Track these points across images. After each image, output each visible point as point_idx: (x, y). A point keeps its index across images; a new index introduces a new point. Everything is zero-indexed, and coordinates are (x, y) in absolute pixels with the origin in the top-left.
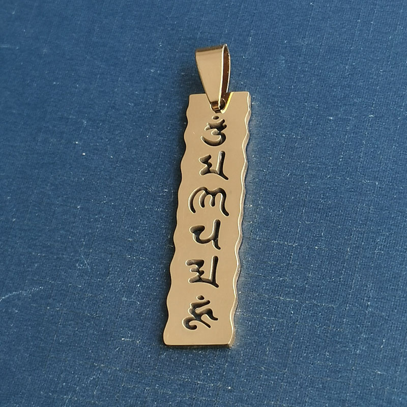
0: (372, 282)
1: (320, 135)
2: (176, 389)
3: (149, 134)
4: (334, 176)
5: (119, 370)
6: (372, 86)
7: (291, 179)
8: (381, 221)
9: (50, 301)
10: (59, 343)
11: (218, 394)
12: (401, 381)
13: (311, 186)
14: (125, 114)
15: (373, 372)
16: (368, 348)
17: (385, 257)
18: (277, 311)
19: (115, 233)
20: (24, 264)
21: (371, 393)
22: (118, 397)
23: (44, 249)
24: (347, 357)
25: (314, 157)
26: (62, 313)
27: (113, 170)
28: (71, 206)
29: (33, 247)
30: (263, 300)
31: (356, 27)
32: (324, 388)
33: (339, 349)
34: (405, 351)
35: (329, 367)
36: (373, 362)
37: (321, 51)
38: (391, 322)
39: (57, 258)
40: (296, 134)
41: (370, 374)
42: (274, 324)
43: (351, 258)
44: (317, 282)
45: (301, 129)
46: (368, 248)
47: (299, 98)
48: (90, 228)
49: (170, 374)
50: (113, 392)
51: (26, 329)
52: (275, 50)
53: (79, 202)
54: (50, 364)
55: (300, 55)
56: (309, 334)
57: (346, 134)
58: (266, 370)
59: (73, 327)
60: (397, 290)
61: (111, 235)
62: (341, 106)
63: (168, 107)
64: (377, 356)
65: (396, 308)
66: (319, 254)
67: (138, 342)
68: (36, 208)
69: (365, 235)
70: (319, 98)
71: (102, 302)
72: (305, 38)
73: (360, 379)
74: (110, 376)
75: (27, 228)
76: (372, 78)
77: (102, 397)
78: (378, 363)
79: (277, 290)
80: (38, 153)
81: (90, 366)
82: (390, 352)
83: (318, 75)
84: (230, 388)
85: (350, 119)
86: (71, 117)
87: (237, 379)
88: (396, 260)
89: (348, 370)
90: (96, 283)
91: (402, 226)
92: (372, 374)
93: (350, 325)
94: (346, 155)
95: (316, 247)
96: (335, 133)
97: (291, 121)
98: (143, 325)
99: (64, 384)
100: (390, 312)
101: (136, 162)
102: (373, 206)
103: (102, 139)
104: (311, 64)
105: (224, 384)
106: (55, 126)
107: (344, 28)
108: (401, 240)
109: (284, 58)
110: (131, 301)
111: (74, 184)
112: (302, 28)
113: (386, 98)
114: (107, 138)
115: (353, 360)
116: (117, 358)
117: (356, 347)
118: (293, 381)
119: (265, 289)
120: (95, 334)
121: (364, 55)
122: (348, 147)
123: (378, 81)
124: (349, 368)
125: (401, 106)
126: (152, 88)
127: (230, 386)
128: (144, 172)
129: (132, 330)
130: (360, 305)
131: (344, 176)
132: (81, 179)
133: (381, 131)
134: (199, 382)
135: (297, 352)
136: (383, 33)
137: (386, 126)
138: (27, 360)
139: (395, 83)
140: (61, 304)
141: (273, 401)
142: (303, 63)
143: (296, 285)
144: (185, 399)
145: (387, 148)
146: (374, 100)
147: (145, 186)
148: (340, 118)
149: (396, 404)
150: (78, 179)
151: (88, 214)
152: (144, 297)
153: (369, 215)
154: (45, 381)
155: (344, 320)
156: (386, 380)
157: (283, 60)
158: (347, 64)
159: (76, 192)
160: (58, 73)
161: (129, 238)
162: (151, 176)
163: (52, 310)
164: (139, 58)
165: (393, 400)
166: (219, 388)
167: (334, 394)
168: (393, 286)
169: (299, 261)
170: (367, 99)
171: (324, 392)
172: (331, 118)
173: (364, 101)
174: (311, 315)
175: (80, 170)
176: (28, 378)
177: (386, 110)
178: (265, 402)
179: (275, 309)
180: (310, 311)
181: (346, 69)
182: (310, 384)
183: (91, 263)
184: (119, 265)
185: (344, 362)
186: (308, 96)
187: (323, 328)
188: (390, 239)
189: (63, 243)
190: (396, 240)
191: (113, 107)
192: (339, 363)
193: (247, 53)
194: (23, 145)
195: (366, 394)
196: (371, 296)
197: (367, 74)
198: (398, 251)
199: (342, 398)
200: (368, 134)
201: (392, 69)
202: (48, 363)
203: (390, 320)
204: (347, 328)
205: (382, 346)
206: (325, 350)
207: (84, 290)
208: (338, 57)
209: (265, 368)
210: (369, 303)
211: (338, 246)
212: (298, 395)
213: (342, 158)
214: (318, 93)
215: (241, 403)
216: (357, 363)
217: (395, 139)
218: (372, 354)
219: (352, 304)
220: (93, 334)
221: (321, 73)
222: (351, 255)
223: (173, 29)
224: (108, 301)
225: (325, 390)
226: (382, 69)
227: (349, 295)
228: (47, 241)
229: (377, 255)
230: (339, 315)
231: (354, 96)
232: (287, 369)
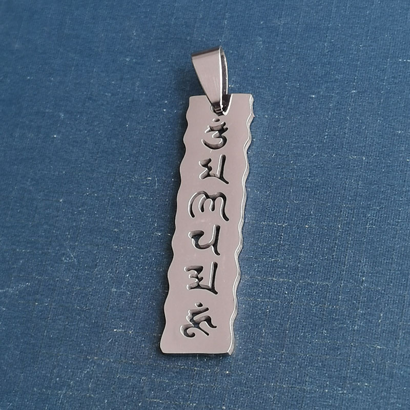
0: (365, 256)
1: (303, 114)
2: (173, 377)
3: (128, 123)
4: (320, 154)
5: (113, 362)
6: (353, 62)
7: (277, 159)
8: (370, 195)
9: (38, 297)
10: (50, 338)
11: (216, 379)
12: (401, 354)
13: (297, 165)
14: (102, 105)
15: (372, 347)
16: (366, 323)
17: (377, 231)
18: (271, 293)
19: (100, 224)
20: (8, 261)
21: (372, 368)
22: (113, 388)
23: (29, 245)
24: (345, 334)
25: (298, 136)
26: (51, 308)
27: (93, 161)
28: (54, 200)
29: (17, 244)
30: (255, 282)
31: (333, 3)
32: (324, 366)
33: (336, 326)
34: (403, 324)
35: (327, 345)
36: (372, 336)
37: (298, 29)
38: (387, 296)
39: (42, 253)
40: (278, 114)
41: (370, 348)
42: (268, 305)
43: (342, 234)
44: (310, 261)
45: (283, 109)
46: (360, 223)
47: (280, 78)
48: (74, 221)
49: (165, 362)
50: (109, 384)
51: (15, 326)
52: (251, 32)
53: (61, 196)
54: (42, 360)
55: (278, 35)
56: (305, 313)
57: (329, 112)
58: (264, 352)
59: (63, 322)
60: (391, 263)
61: (96, 226)
62: (322, 84)
64: (375, 331)
65: (391, 282)
66: (309, 233)
67: (131, 332)
68: (18, 204)
69: (355, 211)
70: (300, 77)
71: (92, 295)
72: (281, 18)
73: (359, 355)
74: (105, 368)
75: (9, 225)
76: (352, 54)
77: (97, 389)
78: (377, 338)
79: (270, 271)
81: (83, 359)
82: (389, 326)
83: (297, 54)
84: (227, 372)
85: (332, 96)
86: (47, 111)
87: (234, 363)
88: (389, 234)
89: (347, 346)
90: (84, 275)
91: (393, 199)
92: (372, 349)
93: (346, 301)
94: (330, 132)
95: (307, 226)
96: (318, 110)
97: (272, 101)
98: (135, 314)
99: (58, 379)
100: (385, 286)
101: (117, 152)
102: (362, 181)
103: (81, 131)
104: (289, 44)
105: (222, 368)
107: (321, 5)
108: (392, 213)
109: (261, 39)
110: (121, 292)
111: (55, 177)
112: (277, 7)
113: (368, 73)
114: (86, 130)
115: (351, 337)
116: (110, 350)
117: (353, 323)
118: (291, 361)
119: (257, 271)
120: (86, 327)
121: (342, 31)
122: (332, 124)
123: (359, 56)
124: (347, 345)
125: (384, 80)
126: (128, 77)
127: (228, 370)
128: (125, 162)
129: (123, 320)
130: (355, 281)
131: (330, 153)
132: (62, 172)
133: (365, 105)
134: (196, 368)
135: (294, 333)
136: (360, 8)
137: (370, 101)
138: (18, 357)
139: (375, 57)
140: (49, 299)
141: (272, 382)
142: (281, 43)
143: (288, 266)
144: (182, 386)
145: (372, 123)
146: (355, 75)
147: (128, 175)
148: (323, 96)
149: (398, 378)
150: (59, 172)
151: (71, 207)
152: (134, 287)
153: (359, 190)
154: (38, 377)
155: (340, 297)
156: (386, 355)
157: (260, 41)
158: (325, 41)
159: (57, 186)
160: (31, 68)
161: (115, 228)
162: (133, 164)
163: (41, 305)
164: (113, 48)
165: (394, 374)
166: (217, 373)
167: (334, 372)
168: (387, 260)
169: (289, 241)
170: (348, 75)
171: (324, 370)
172: (314, 96)
173: (345, 77)
174: (306, 294)
175: (60, 164)
176: (20, 376)
177: (368, 85)
178: (265, 385)
179: (268, 291)
180: (304, 290)
181: (325, 46)
182: (309, 363)
183: (78, 255)
184: (107, 256)
185: (342, 339)
186: (289, 75)
187: (318, 307)
188: (380, 213)
189: (47, 238)
190: (387, 214)
191: (90, 99)
192: (337, 340)
193: (223, 36)
195: (367, 369)
196: (366, 272)
197: (347, 50)
198: (390, 224)
199: (343, 375)
200: (352, 109)
201: (372, 44)
202: (40, 359)
203: (386, 294)
204: (343, 304)
205: (380, 321)
206: (322, 328)
207: (72, 284)
208: (316, 35)
209: (262, 350)
210: (364, 278)
211: (329, 224)
212: (298, 375)
213: (327, 135)
214: (298, 71)
215: (240, 386)
216: (355, 339)
217: (379, 113)
218: (370, 329)
219: (347, 280)
220: (84, 327)
221: (300, 52)
222: (343, 232)
223: (146, 17)
224: (98, 293)
225: (324, 367)
226: (361, 44)
227: (343, 271)
228: (31, 236)
229: (369, 229)
230: (335, 292)
231: (335, 73)
232: (284, 350)
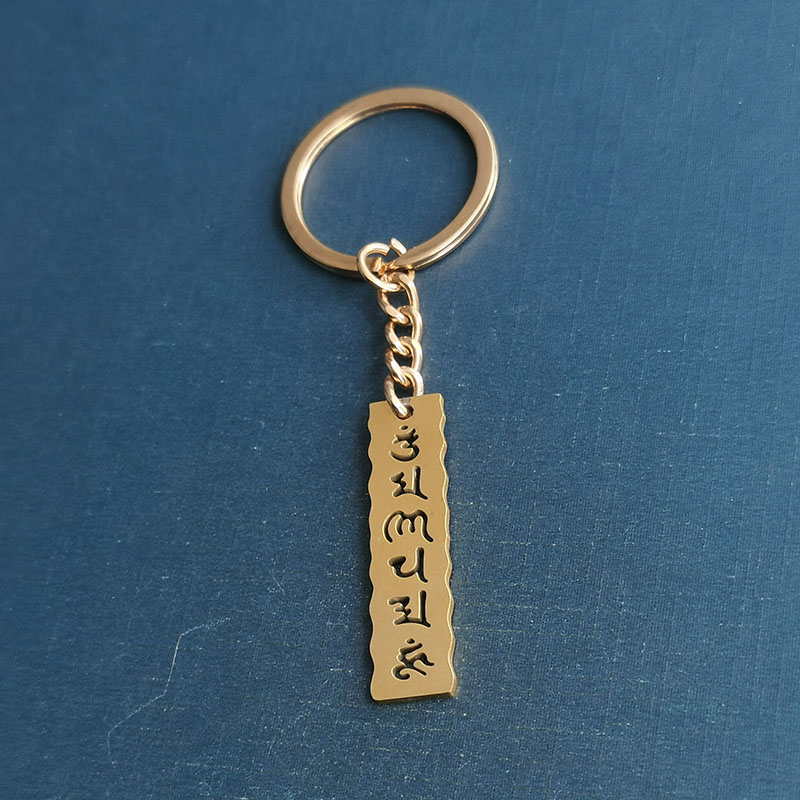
63: (361, 399)
80: (209, 464)
106: (227, 431)
194: (190, 456)
